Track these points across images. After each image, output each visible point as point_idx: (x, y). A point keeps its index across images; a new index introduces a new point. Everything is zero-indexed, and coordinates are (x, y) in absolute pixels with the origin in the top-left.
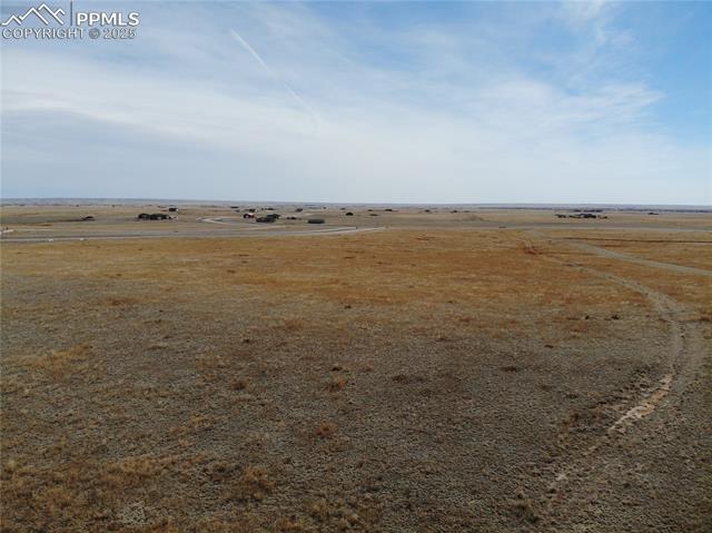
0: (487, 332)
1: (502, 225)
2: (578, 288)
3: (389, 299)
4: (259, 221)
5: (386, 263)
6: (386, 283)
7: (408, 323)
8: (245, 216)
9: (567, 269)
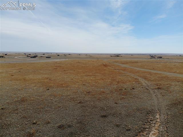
0: (95, 97)
1: (98, 58)
2: (120, 77)
3: (63, 85)
4: (31, 57)
5: (66, 71)
6: (64, 78)
7: (68, 95)
8: (27, 56)
9: (115, 71)
